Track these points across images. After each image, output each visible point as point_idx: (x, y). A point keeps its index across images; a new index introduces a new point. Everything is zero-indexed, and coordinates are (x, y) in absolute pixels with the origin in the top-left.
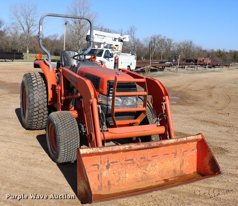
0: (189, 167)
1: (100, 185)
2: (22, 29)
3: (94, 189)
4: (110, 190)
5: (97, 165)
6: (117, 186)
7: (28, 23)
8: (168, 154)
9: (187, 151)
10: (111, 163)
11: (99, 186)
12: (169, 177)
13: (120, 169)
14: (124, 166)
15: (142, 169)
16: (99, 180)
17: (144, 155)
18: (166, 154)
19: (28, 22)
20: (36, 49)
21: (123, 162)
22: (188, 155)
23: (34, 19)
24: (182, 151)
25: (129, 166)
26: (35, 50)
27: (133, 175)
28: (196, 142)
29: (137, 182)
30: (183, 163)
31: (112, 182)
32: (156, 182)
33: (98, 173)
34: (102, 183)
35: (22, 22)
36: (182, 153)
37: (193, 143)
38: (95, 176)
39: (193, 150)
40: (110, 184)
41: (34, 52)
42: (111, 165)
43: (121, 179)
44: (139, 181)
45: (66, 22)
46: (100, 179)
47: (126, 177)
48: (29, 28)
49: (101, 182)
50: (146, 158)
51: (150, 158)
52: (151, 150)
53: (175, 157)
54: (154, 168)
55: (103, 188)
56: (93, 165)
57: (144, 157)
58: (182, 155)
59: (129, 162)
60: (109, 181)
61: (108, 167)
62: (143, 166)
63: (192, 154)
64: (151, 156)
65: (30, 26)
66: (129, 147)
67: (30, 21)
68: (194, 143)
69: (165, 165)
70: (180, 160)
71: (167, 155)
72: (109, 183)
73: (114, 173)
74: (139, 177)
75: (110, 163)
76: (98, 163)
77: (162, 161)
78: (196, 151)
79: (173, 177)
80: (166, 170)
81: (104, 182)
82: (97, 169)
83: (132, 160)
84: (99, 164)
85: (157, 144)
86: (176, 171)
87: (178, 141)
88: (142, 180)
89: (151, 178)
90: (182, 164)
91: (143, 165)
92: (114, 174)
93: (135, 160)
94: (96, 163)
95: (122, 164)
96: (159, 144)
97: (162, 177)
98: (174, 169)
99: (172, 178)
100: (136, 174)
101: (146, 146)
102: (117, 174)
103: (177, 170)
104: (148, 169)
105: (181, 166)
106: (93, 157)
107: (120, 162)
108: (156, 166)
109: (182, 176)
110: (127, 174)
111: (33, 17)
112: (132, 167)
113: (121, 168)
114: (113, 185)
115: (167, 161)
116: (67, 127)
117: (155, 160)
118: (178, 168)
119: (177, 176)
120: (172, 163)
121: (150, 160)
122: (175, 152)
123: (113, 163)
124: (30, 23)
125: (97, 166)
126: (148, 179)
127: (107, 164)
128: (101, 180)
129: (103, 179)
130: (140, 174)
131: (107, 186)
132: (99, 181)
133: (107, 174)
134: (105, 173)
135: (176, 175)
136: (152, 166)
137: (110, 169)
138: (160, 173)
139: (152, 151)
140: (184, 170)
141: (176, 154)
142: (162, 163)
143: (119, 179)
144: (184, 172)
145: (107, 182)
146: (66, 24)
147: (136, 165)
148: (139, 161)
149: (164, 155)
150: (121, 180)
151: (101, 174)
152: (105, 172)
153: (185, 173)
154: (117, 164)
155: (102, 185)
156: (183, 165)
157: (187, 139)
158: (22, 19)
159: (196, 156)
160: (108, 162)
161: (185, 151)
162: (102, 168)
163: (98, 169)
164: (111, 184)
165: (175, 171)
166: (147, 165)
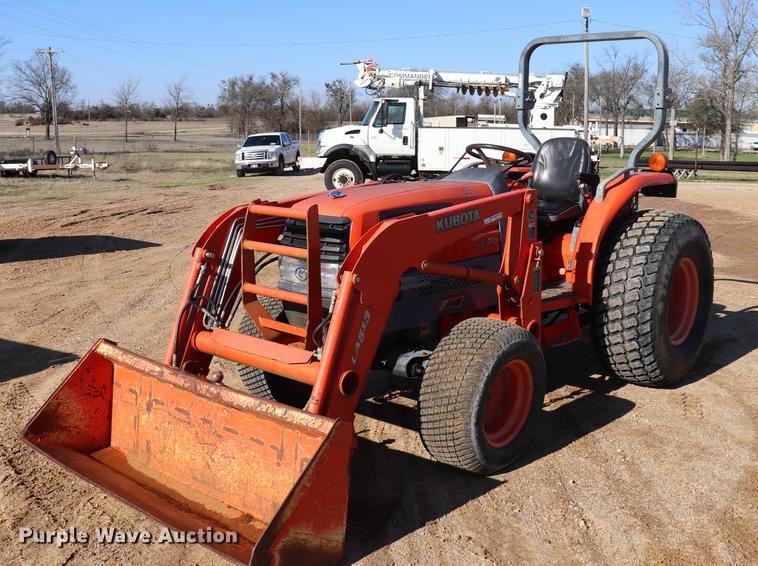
1: (135, 442)
5: (136, 393)
8: (261, 443)
10: (154, 400)
13: (167, 426)
14: (174, 421)
15: (205, 452)
16: (135, 429)
17: (209, 414)
18: (257, 441)
21: (172, 409)
31: (153, 448)
32: (229, 507)
33: (135, 412)
36: (300, 461)
38: (132, 418)
40: (150, 450)
42: (154, 407)
43: (167, 450)
44: (197, 479)
46: (137, 427)
47: (175, 451)
49: (138, 438)
50: (213, 424)
51: (221, 430)
52: (223, 410)
53: (278, 464)
54: (228, 464)
55: (140, 452)
56: (130, 390)
57: (209, 419)
58: (299, 470)
59: (183, 417)
60: (148, 442)
61: (149, 408)
62: (208, 444)
64: (223, 425)
66: (159, 372)
70: (292, 481)
71: (258, 445)
72: (148, 447)
73: (156, 428)
74: (197, 466)
75: (152, 399)
76: (136, 390)
77: (247, 454)
80: (255, 490)
81: (142, 440)
82: (134, 403)
83: (187, 414)
84: (138, 392)
85: (208, 390)
87: (259, 409)
89: (220, 490)
91: (206, 439)
92: (157, 432)
93: (192, 417)
95: (170, 415)
98: (275, 500)
102: (161, 433)
104: (216, 458)
107: (167, 406)
108: (233, 461)
110: (177, 446)
112: (186, 432)
113: (169, 423)
114: (154, 457)
115: (259, 464)
120: (270, 477)
121: (220, 437)
122: (279, 448)
123: (157, 402)
125: (134, 396)
126: (215, 487)
127: (148, 399)
128: (139, 432)
129: (141, 430)
130: (200, 461)
131: (145, 451)
132: (135, 433)
133: (146, 423)
136: (224, 457)
137: (151, 415)
138: (240, 489)
139: (225, 411)
141: (283, 456)
142: (247, 461)
143: (164, 449)
145: (146, 444)
147: (194, 431)
148: (199, 427)
149: (252, 439)
150: (167, 454)
151: (139, 417)
152: (145, 416)
154: (163, 408)
155: (138, 445)
157: (285, 414)
160: (150, 394)
162: (141, 403)
163: (136, 403)
164: (152, 451)
166: (215, 447)
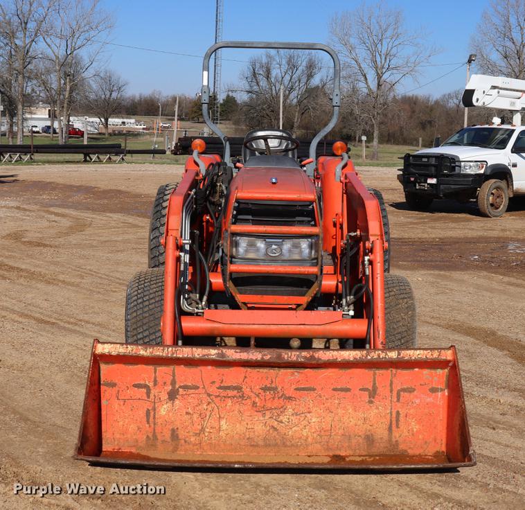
0: (420, 437)
1: (150, 435)
2: (363, 79)
3: (137, 441)
4: (178, 452)
5: (146, 386)
6: (195, 447)
7: (379, 63)
8: (348, 390)
9: (414, 390)
10: (180, 387)
11: (148, 437)
12: (349, 452)
13: (205, 407)
14: (217, 400)
15: (267, 417)
16: (148, 422)
17: (272, 382)
18: (342, 390)
19: (378, 59)
20: (405, 133)
21: (213, 390)
22: (418, 401)
23: (394, 51)
24: (397, 387)
25: (230, 404)
26: (402, 135)
27: (240, 428)
28: (446, 370)
29: (251, 446)
30: (398, 420)
31: (182, 434)
32: (309, 456)
33: (147, 405)
34: (156, 431)
35: (360, 60)
36: (395, 393)
37: (433, 371)
38: (141, 413)
39: (434, 390)
40: (178, 437)
41: (400, 140)
42: (180, 393)
43: (207, 430)
44: (257, 446)
45: (471, 56)
46: (151, 419)
47: (220, 428)
48: (379, 77)
49: (154, 430)
50: (279, 389)
51: (290, 392)
52: (292, 373)
53: (371, 402)
54: (302, 419)
55: (159, 443)
56: (135, 386)
57: (273, 386)
58: (395, 400)
59: (231, 393)
60: (173, 430)
61: (172, 396)
62: (271, 409)
63: (429, 400)
64: (294, 387)
65: (384, 70)
66: (218, 354)
67: (383, 58)
68: (439, 371)
69: (337, 418)
70: (389, 411)
71: (343, 393)
72: (174, 435)
73: (187, 413)
74: (256, 433)
75: (177, 387)
76: (147, 383)
77: (329, 404)
78: (447, 394)
79: (364, 453)
80: (341, 431)
81: (162, 430)
82: (145, 397)
83: (238, 388)
84: (151, 385)
86: (373, 441)
87: (369, 357)
88: (266, 446)
89: (292, 445)
90: (394, 422)
91: (269, 405)
92: (188, 417)
93: (246, 390)
94: (142, 382)
95: (209, 395)
96: (305, 357)
97: (328, 449)
98: (369, 433)
99: (360, 456)
100: (249, 426)
101: (267, 358)
102: (195, 416)
103: (377, 437)
104: (284, 419)
105: (390, 429)
106: (136, 366)
107: (204, 388)
108: (308, 415)
109: (395, 455)
110: (223, 422)
111: (390, 46)
112: (237, 406)
113: (209, 403)
114: (185, 442)
115: (345, 408)
116: (147, 303)
117: (308, 400)
118: (381, 432)
119: (376, 454)
120: (361, 415)
121: (290, 398)
122: (370, 388)
123: (185, 387)
124: (383, 62)
125: (144, 390)
126: (285, 445)
127: (170, 388)
128: (155, 424)
129: (159, 421)
130: (260, 427)
131: (169, 440)
132: (150, 426)
133: (169, 412)
134: (164, 410)
135: (375, 451)
136: (297, 415)
137: (177, 402)
138: (321, 436)
139: (296, 374)
140: (400, 440)
141: (375, 393)
142: (329, 410)
143: (203, 430)
144: (402, 447)
145: (170, 432)
146: (470, 61)
147: (249, 402)
148: (258, 396)
149: (335, 390)
150: (206, 434)
151: (154, 409)
152: (165, 406)
153: (406, 451)
154: (197, 391)
155: (156, 436)
156: (397, 426)
157: (399, 355)
158: (362, 54)
159: (446, 409)
160: (173, 383)
161: (404, 390)
162: (156, 394)
163: (149, 397)
164: (180, 437)
165: (370, 439)
166: (283, 409)
